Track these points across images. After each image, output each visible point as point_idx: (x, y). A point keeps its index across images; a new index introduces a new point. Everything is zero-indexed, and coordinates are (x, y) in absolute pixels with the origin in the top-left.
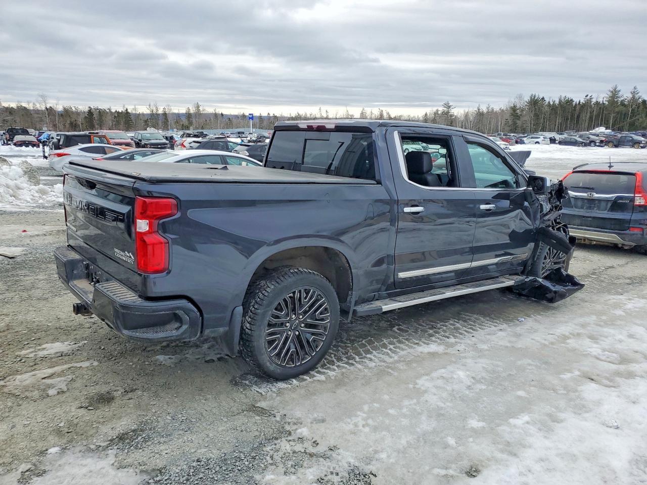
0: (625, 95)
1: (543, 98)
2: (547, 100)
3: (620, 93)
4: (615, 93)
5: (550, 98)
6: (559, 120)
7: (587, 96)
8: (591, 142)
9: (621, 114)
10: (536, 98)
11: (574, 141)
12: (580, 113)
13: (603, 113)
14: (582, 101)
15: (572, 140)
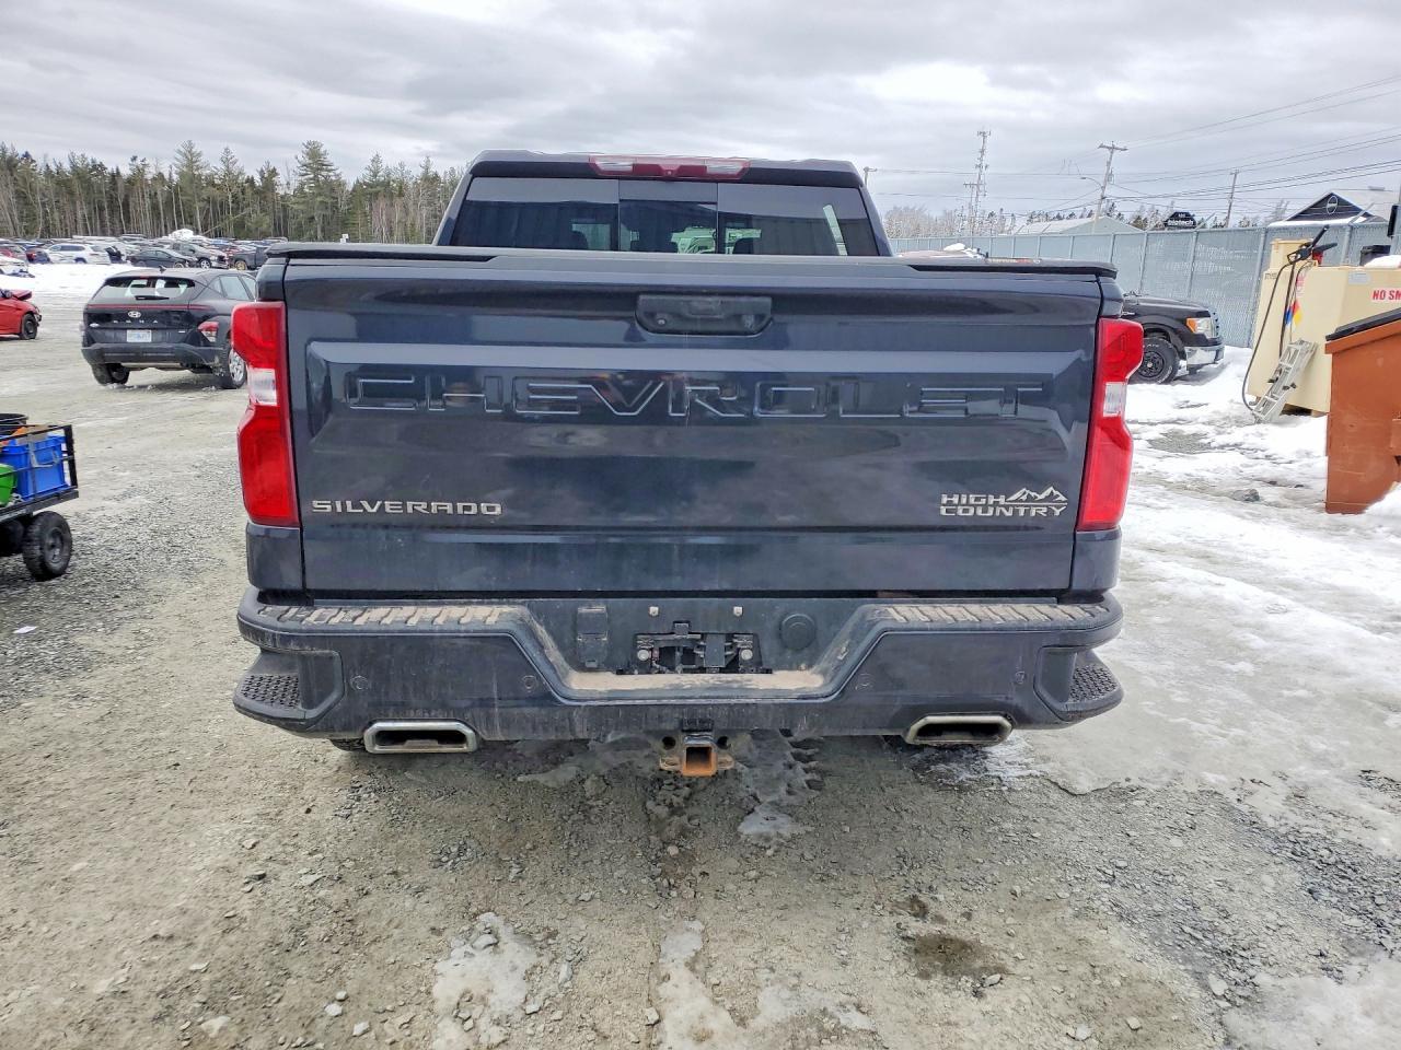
0: (212, 163)
1: (27, 155)
2: (40, 163)
3: (203, 159)
4: (191, 159)
5: (45, 156)
6: (82, 209)
7: (134, 159)
8: (201, 259)
9: (215, 203)
10: (8, 154)
11: (165, 256)
12: (127, 196)
13: (177, 199)
14: (126, 172)
15: (160, 255)
